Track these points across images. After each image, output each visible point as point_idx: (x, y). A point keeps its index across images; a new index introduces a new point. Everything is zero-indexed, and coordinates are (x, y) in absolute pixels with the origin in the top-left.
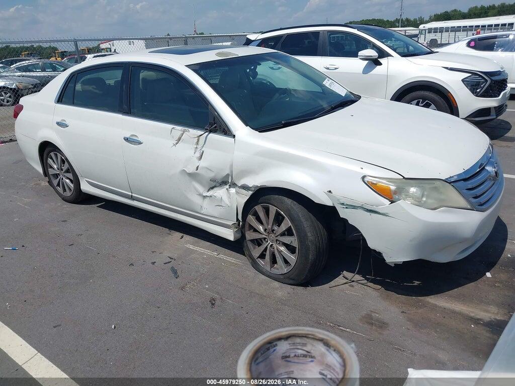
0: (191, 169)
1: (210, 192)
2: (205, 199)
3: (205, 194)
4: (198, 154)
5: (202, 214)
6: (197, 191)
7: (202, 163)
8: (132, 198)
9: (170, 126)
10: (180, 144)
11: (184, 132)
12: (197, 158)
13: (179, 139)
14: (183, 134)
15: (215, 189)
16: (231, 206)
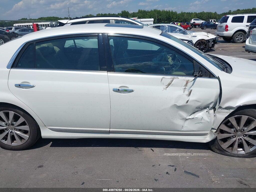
0: (181, 103)
1: (191, 116)
2: (186, 121)
3: (187, 118)
4: (187, 92)
5: (183, 131)
6: (181, 117)
7: (192, 98)
8: (109, 132)
9: (160, 77)
10: (170, 87)
11: (173, 79)
12: (187, 95)
13: (169, 84)
14: (172, 81)
15: (196, 113)
16: (210, 122)
